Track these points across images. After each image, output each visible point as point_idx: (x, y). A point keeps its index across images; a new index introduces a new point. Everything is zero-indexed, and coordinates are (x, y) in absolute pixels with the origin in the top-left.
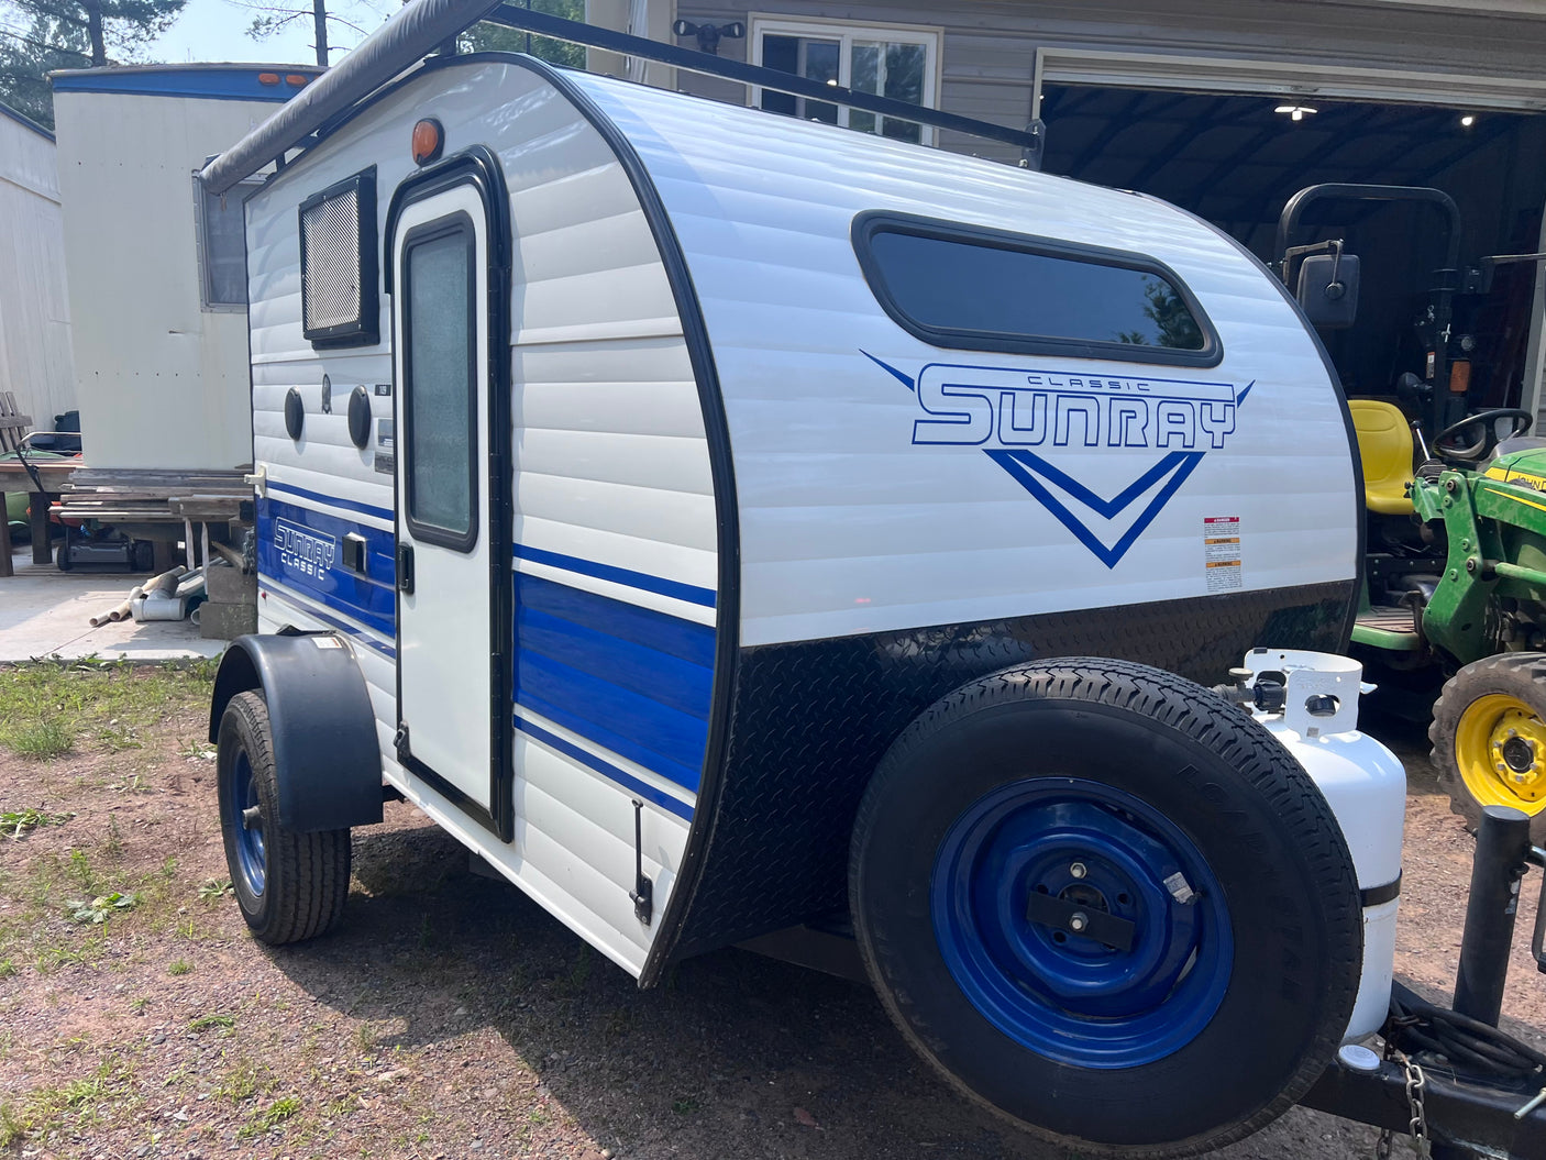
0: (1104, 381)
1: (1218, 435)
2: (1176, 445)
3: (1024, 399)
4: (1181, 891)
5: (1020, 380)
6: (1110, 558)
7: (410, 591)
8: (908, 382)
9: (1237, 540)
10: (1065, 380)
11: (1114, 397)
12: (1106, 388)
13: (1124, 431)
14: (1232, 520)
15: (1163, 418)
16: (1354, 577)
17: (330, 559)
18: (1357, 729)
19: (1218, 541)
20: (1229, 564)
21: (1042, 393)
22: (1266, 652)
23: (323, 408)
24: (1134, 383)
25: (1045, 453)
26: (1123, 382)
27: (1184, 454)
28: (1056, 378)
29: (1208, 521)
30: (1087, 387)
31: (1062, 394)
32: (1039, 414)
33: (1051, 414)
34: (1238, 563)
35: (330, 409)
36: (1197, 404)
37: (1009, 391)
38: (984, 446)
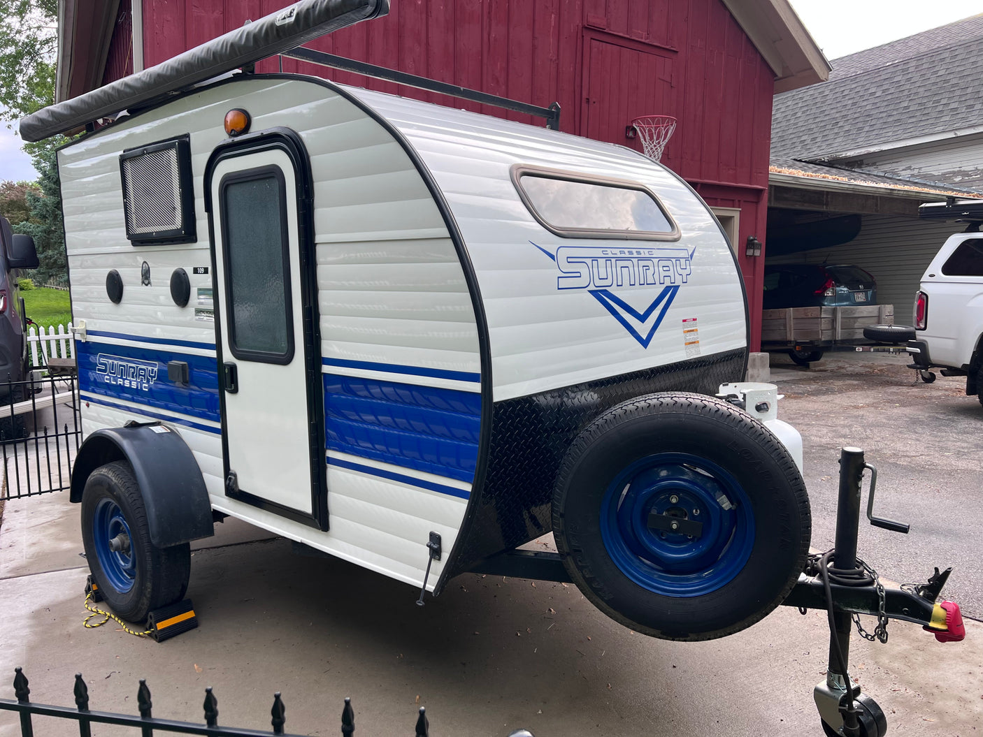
0: (634, 251)
1: (685, 277)
2: (668, 283)
3: (602, 261)
4: (726, 505)
5: (598, 253)
6: (645, 343)
7: (235, 391)
8: (552, 257)
9: (697, 330)
10: (617, 251)
11: (640, 259)
12: (635, 255)
13: (645, 277)
14: (694, 320)
15: (661, 269)
16: (746, 345)
17: (152, 377)
18: (777, 418)
19: (689, 331)
20: (694, 343)
21: (608, 259)
22: (727, 385)
23: (143, 282)
24: (646, 251)
25: (614, 291)
26: (642, 251)
27: (671, 287)
28: (614, 251)
29: (684, 321)
30: (627, 255)
31: (618, 259)
32: (609, 269)
33: (614, 269)
34: (698, 342)
35: (149, 283)
36: (674, 260)
37: (595, 259)
38: (589, 288)
